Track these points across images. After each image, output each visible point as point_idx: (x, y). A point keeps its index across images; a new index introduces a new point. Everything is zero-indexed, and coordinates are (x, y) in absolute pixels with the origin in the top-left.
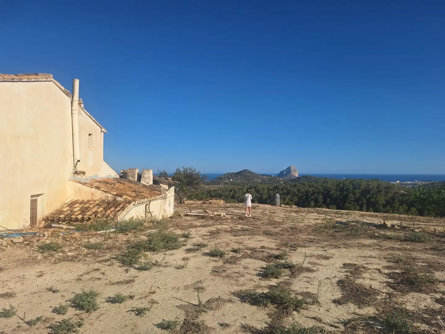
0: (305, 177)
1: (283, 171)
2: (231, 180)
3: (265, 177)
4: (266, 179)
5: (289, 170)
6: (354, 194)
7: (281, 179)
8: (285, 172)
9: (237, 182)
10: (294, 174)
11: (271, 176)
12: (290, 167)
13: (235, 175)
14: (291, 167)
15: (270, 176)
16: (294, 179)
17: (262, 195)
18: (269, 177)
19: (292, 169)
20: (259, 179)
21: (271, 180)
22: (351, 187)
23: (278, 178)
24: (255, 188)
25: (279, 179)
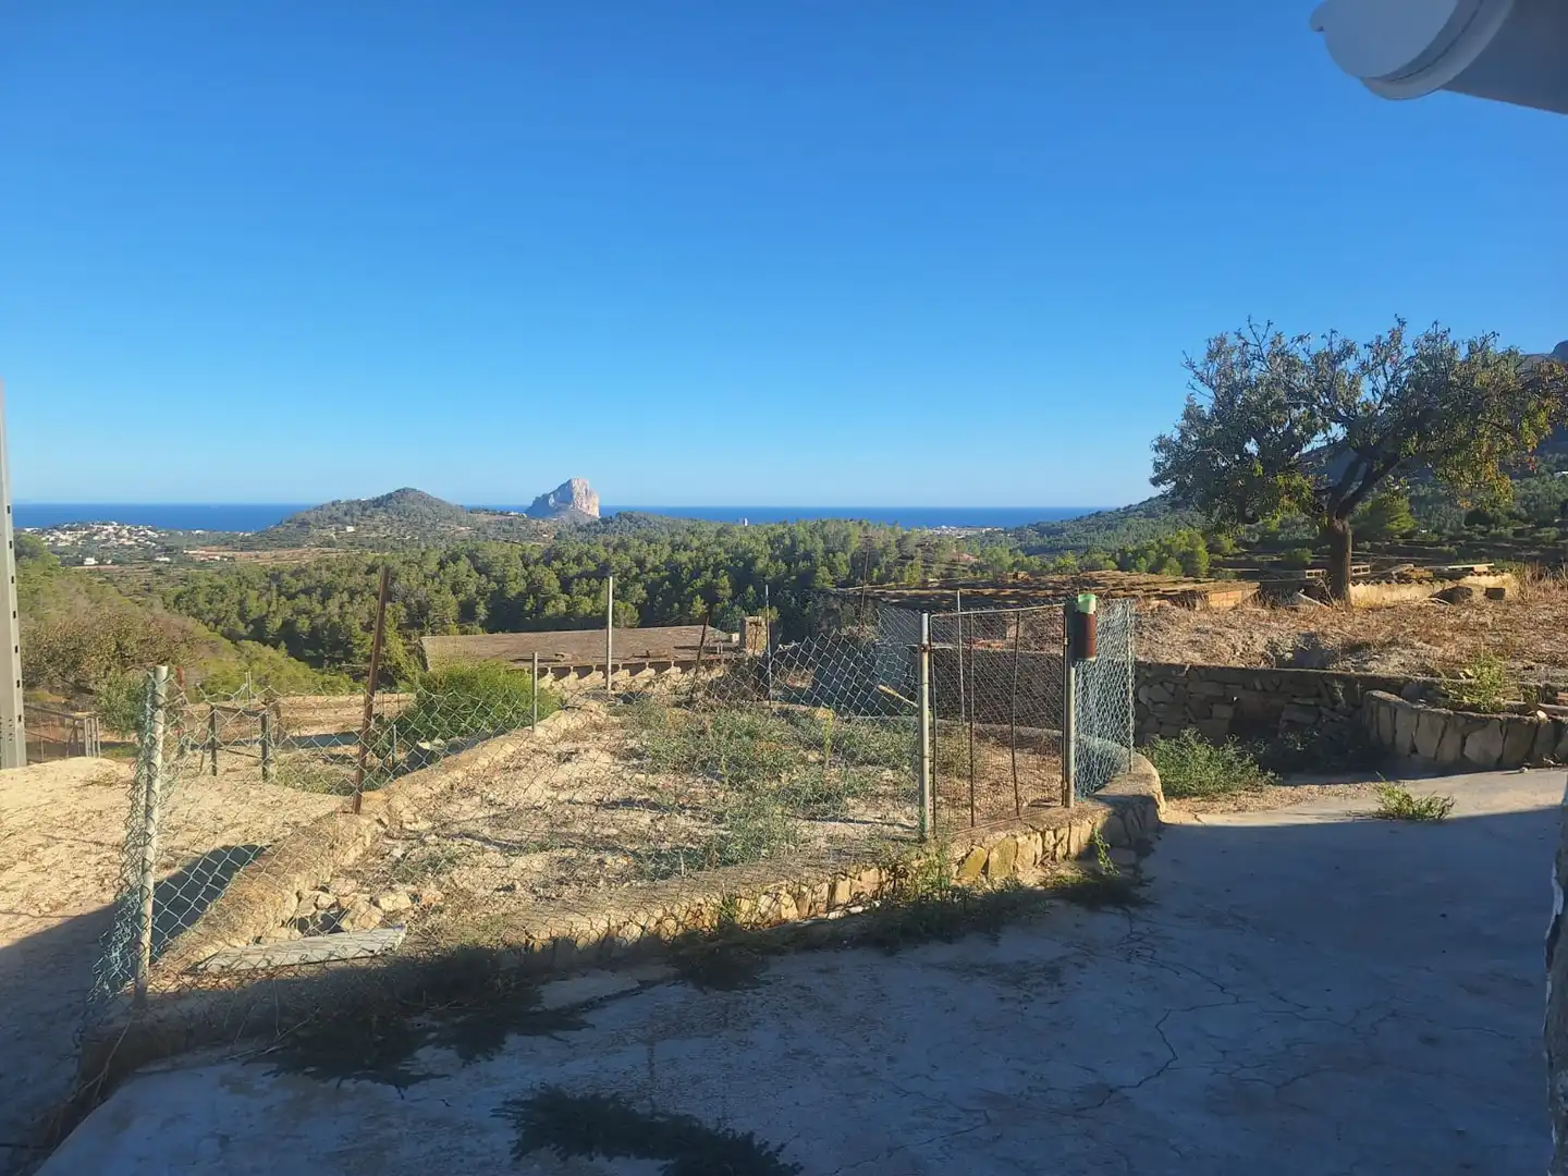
0: (630, 518)
1: (546, 497)
2: (350, 529)
3: (483, 518)
4: (489, 523)
5: (565, 492)
6: (832, 569)
7: (544, 525)
8: (552, 501)
9: (374, 535)
10: (585, 506)
11: (507, 514)
12: (570, 481)
13: (364, 509)
14: (575, 484)
15: (501, 514)
16: (588, 526)
17: (501, 581)
18: (497, 517)
19: (577, 487)
20: (460, 524)
21: (507, 527)
22: (821, 546)
23: (534, 522)
24: (472, 557)
25: (538, 524)
